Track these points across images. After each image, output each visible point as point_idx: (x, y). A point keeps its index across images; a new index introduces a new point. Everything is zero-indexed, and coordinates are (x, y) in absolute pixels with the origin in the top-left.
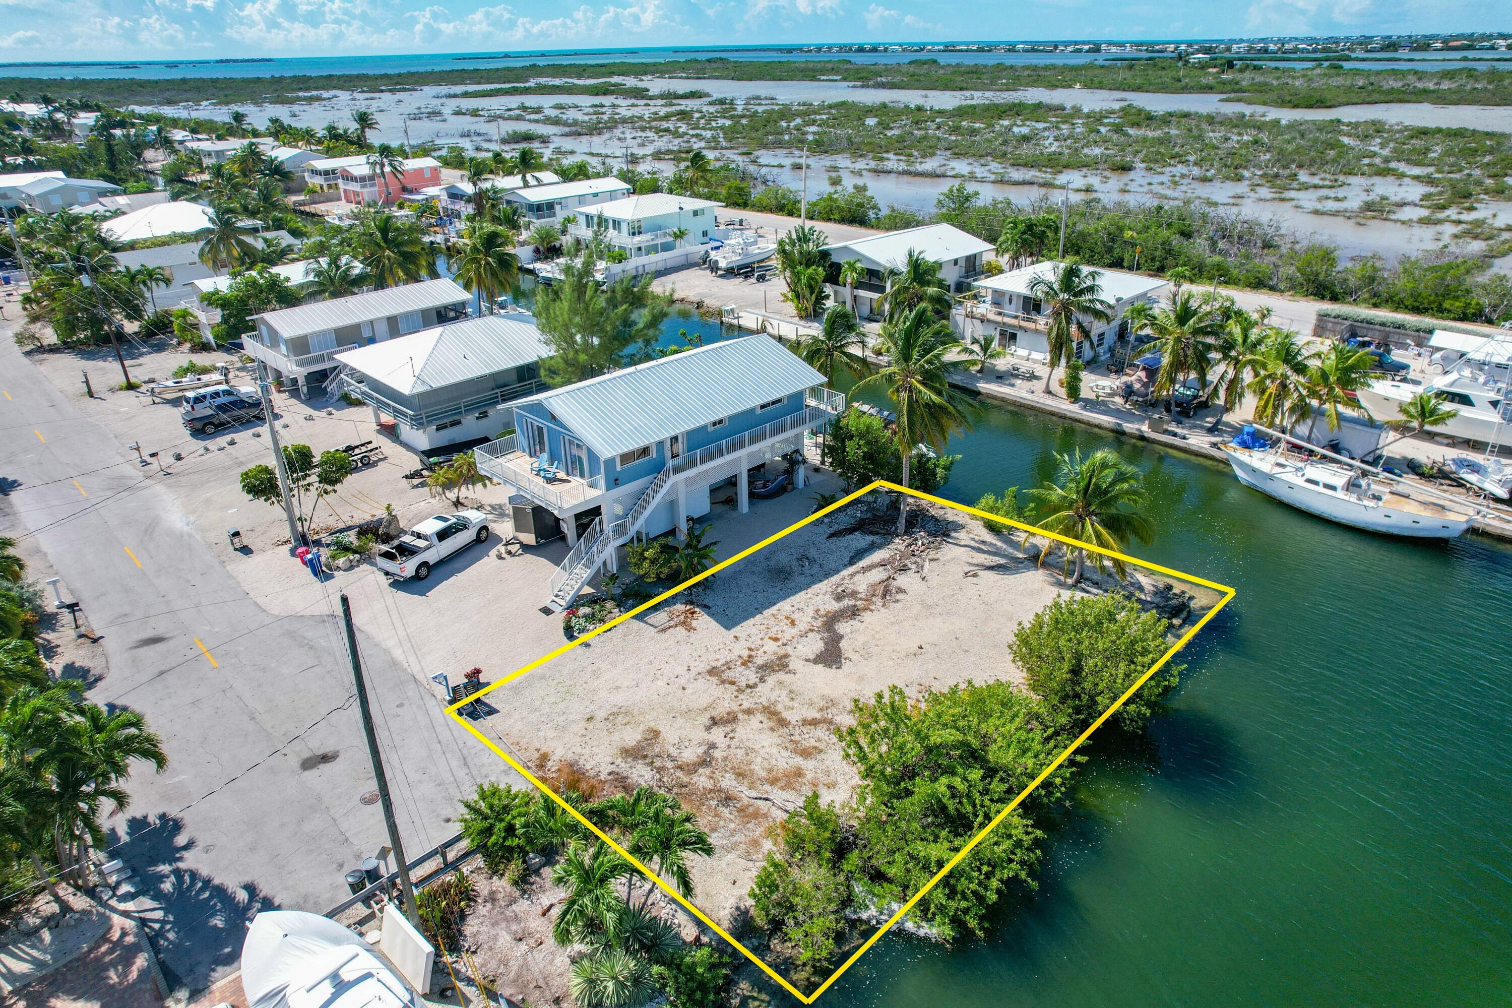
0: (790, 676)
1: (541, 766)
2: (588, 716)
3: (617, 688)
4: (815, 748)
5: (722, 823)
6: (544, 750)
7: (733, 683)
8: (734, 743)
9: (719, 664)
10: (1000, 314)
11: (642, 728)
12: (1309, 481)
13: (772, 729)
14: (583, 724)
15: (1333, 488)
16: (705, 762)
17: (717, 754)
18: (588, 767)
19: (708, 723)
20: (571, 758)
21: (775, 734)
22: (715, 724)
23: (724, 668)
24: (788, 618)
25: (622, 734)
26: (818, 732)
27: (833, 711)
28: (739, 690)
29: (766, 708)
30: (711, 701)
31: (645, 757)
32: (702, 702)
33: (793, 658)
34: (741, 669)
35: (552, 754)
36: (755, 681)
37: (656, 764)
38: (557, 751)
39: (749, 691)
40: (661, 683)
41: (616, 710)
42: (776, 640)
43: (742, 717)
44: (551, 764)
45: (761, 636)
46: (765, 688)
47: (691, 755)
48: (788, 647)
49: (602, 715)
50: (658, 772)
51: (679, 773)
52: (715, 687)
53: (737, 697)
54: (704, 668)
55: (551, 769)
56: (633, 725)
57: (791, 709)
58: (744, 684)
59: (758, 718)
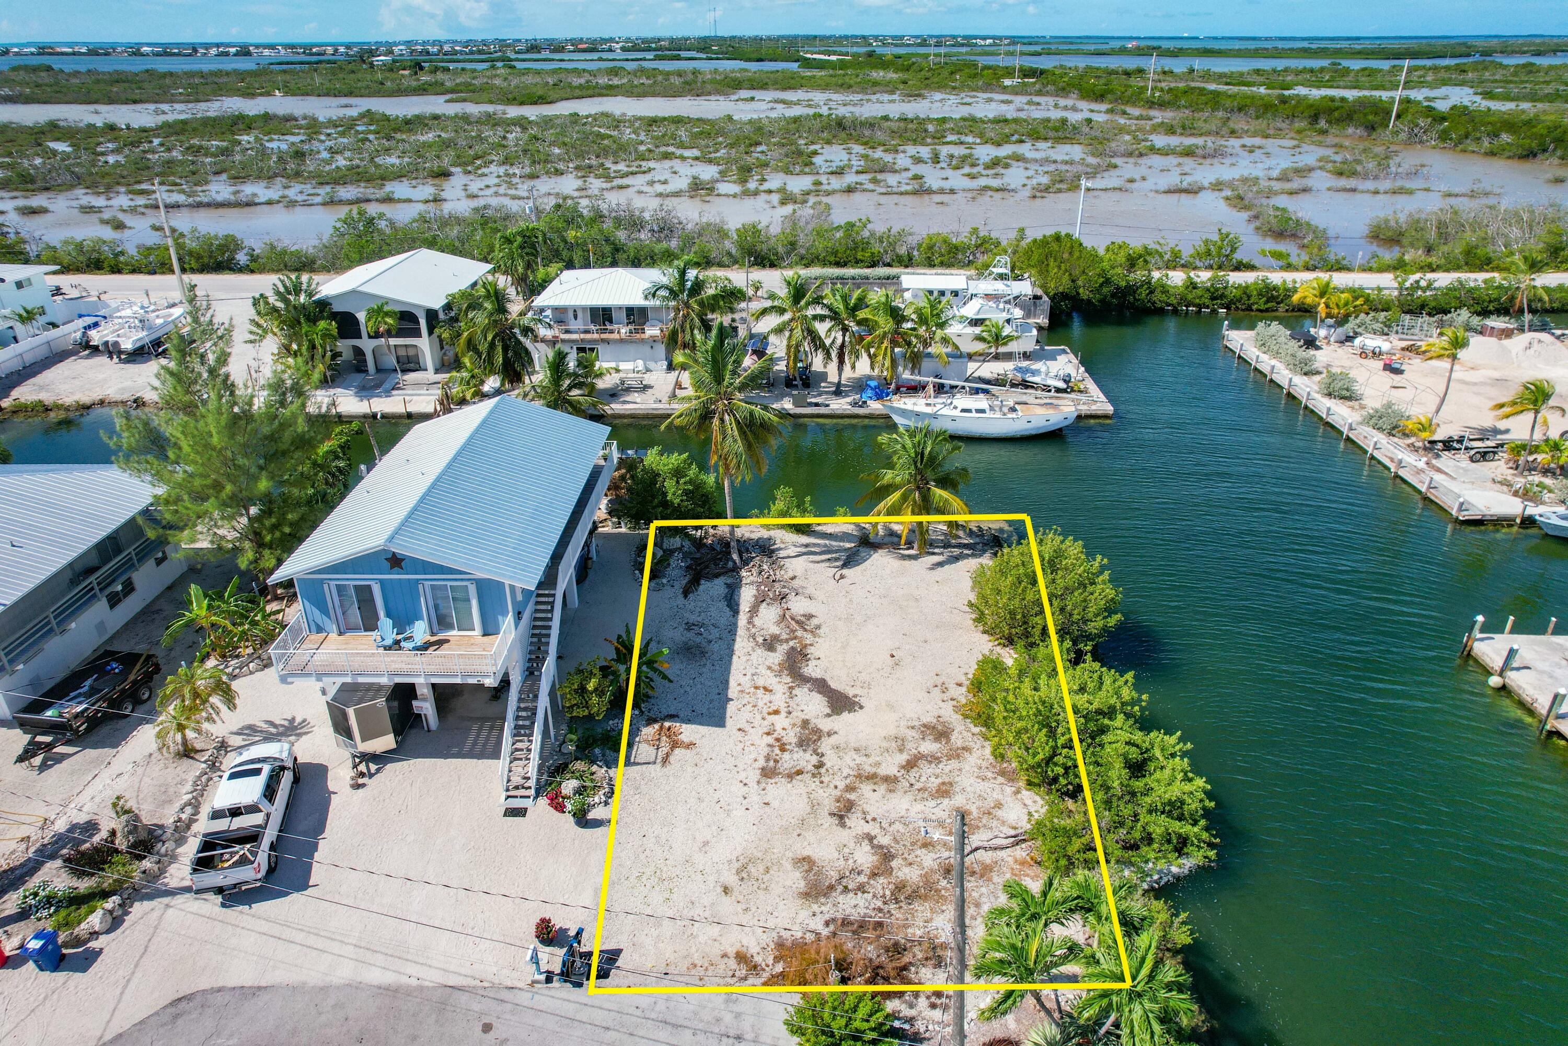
0: (835, 737)
1: (755, 968)
2: (719, 890)
4: (943, 784)
6: (731, 951)
7: (799, 772)
8: (881, 823)
9: (761, 762)
10: (567, 332)
11: (788, 866)
12: (963, 411)
13: (891, 791)
14: (726, 900)
15: (983, 411)
16: (886, 856)
17: (884, 840)
18: (799, 935)
19: (834, 820)
20: (768, 939)
21: (899, 794)
22: (841, 817)
23: (771, 763)
24: (757, 688)
25: (778, 882)
26: (926, 770)
27: (910, 745)
28: (814, 776)
29: (859, 776)
30: (806, 800)
31: (831, 888)
32: (801, 807)
33: (813, 721)
34: (786, 756)
35: (744, 949)
36: (814, 759)
37: (850, 887)
38: (745, 943)
39: (823, 770)
40: (739, 812)
41: (737, 865)
42: (776, 712)
43: (852, 796)
44: (758, 959)
45: (759, 717)
46: (831, 760)
47: (865, 858)
48: (794, 714)
49: (731, 879)
50: (864, 892)
51: (882, 880)
52: (790, 785)
53: (822, 782)
54: (755, 775)
55: (768, 966)
56: (775, 868)
57: (878, 764)
58: (810, 767)
59: (866, 789)
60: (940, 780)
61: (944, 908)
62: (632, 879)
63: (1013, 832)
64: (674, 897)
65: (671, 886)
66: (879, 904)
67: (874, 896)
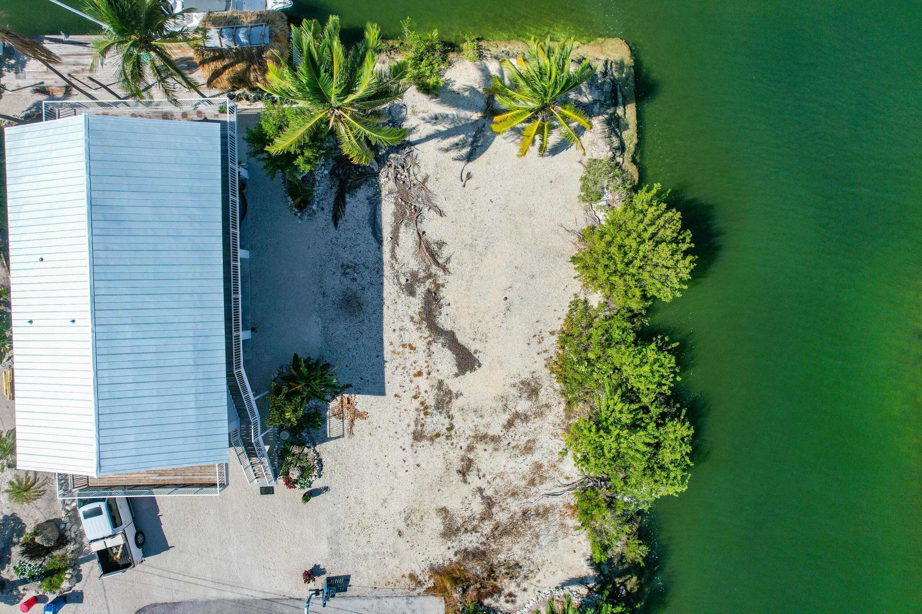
0: (461, 398)
1: (419, 583)
2: (396, 533)
3: (385, 501)
4: (529, 441)
5: (537, 529)
6: (407, 574)
7: (438, 435)
8: (488, 477)
9: (413, 428)
11: (434, 514)
13: (496, 450)
14: (400, 539)
16: (489, 503)
17: (489, 492)
18: (441, 562)
19: (460, 477)
20: (425, 566)
21: (501, 451)
22: (464, 474)
23: (419, 428)
24: (404, 346)
25: (428, 526)
26: (520, 427)
27: (511, 405)
28: (447, 438)
29: (475, 437)
30: (442, 460)
31: (458, 530)
32: (439, 464)
33: (446, 381)
34: (429, 419)
35: (413, 572)
36: (447, 421)
37: (469, 529)
38: (413, 569)
39: (453, 433)
40: (401, 473)
41: (404, 515)
42: (420, 374)
43: (471, 456)
44: (421, 578)
45: (408, 379)
46: (458, 423)
47: (478, 507)
48: (433, 374)
49: (402, 525)
50: (476, 532)
51: (487, 522)
52: (432, 448)
53: (452, 444)
54: (408, 440)
55: (426, 581)
56: (426, 516)
57: (488, 425)
58: (444, 431)
59: (480, 447)
60: (527, 438)
61: (519, 540)
62: (347, 529)
63: (566, 482)
64: (372, 539)
65: (369, 532)
66: (484, 540)
67: (482, 535)
